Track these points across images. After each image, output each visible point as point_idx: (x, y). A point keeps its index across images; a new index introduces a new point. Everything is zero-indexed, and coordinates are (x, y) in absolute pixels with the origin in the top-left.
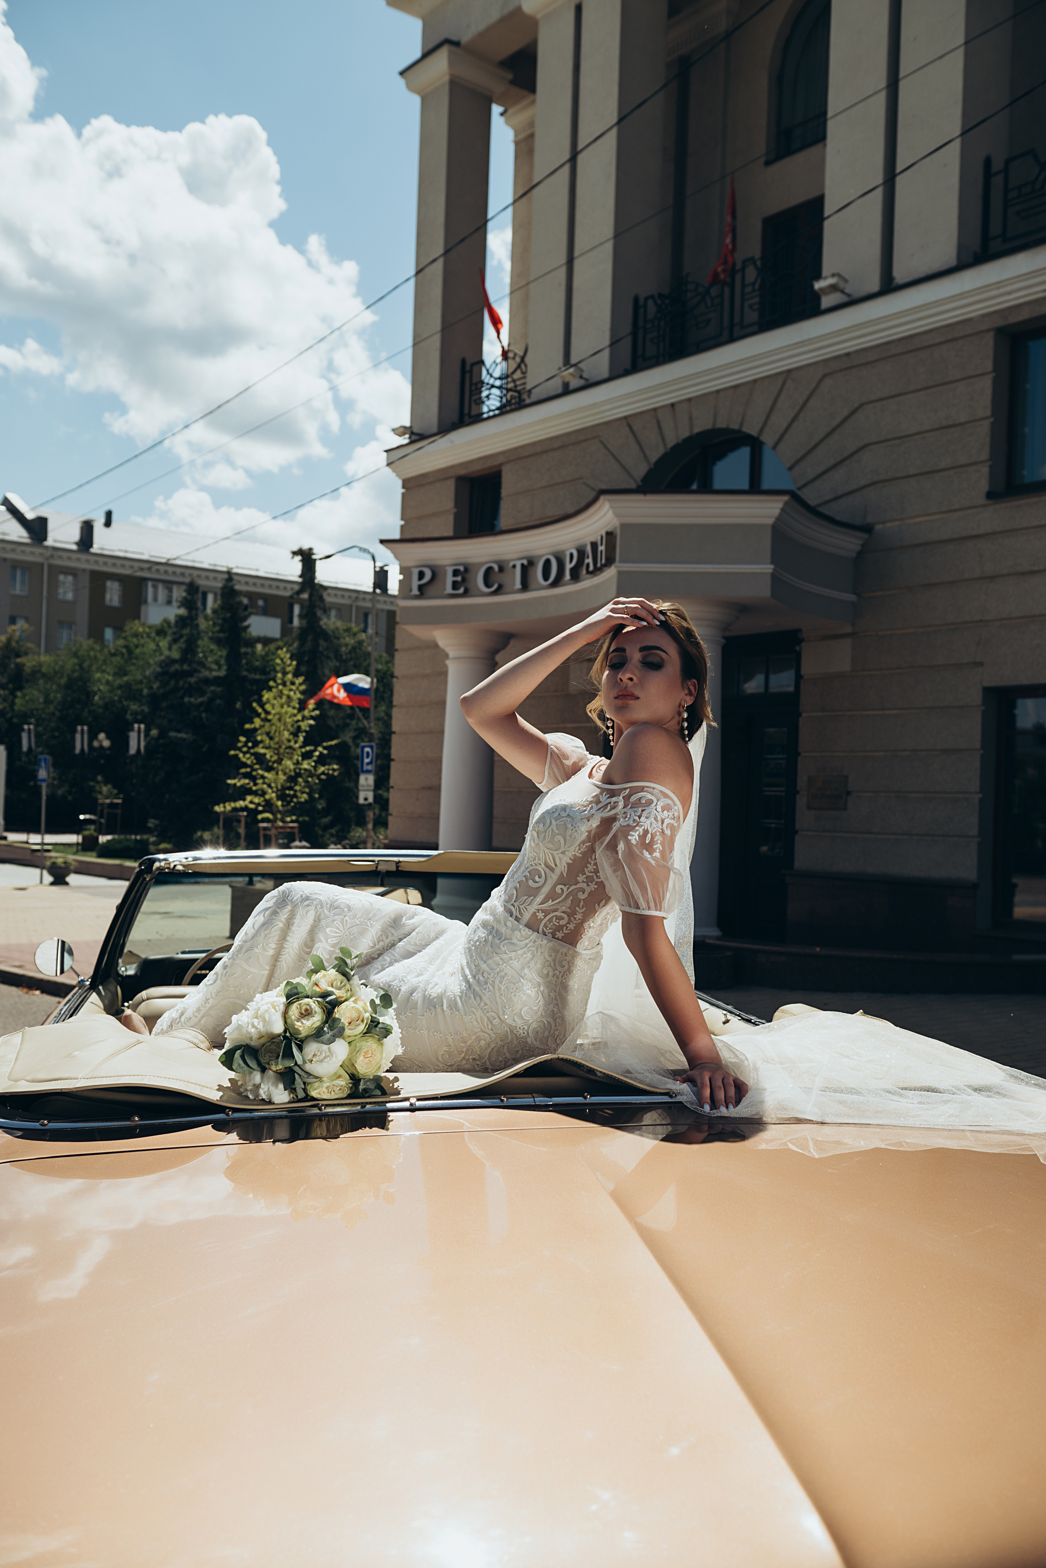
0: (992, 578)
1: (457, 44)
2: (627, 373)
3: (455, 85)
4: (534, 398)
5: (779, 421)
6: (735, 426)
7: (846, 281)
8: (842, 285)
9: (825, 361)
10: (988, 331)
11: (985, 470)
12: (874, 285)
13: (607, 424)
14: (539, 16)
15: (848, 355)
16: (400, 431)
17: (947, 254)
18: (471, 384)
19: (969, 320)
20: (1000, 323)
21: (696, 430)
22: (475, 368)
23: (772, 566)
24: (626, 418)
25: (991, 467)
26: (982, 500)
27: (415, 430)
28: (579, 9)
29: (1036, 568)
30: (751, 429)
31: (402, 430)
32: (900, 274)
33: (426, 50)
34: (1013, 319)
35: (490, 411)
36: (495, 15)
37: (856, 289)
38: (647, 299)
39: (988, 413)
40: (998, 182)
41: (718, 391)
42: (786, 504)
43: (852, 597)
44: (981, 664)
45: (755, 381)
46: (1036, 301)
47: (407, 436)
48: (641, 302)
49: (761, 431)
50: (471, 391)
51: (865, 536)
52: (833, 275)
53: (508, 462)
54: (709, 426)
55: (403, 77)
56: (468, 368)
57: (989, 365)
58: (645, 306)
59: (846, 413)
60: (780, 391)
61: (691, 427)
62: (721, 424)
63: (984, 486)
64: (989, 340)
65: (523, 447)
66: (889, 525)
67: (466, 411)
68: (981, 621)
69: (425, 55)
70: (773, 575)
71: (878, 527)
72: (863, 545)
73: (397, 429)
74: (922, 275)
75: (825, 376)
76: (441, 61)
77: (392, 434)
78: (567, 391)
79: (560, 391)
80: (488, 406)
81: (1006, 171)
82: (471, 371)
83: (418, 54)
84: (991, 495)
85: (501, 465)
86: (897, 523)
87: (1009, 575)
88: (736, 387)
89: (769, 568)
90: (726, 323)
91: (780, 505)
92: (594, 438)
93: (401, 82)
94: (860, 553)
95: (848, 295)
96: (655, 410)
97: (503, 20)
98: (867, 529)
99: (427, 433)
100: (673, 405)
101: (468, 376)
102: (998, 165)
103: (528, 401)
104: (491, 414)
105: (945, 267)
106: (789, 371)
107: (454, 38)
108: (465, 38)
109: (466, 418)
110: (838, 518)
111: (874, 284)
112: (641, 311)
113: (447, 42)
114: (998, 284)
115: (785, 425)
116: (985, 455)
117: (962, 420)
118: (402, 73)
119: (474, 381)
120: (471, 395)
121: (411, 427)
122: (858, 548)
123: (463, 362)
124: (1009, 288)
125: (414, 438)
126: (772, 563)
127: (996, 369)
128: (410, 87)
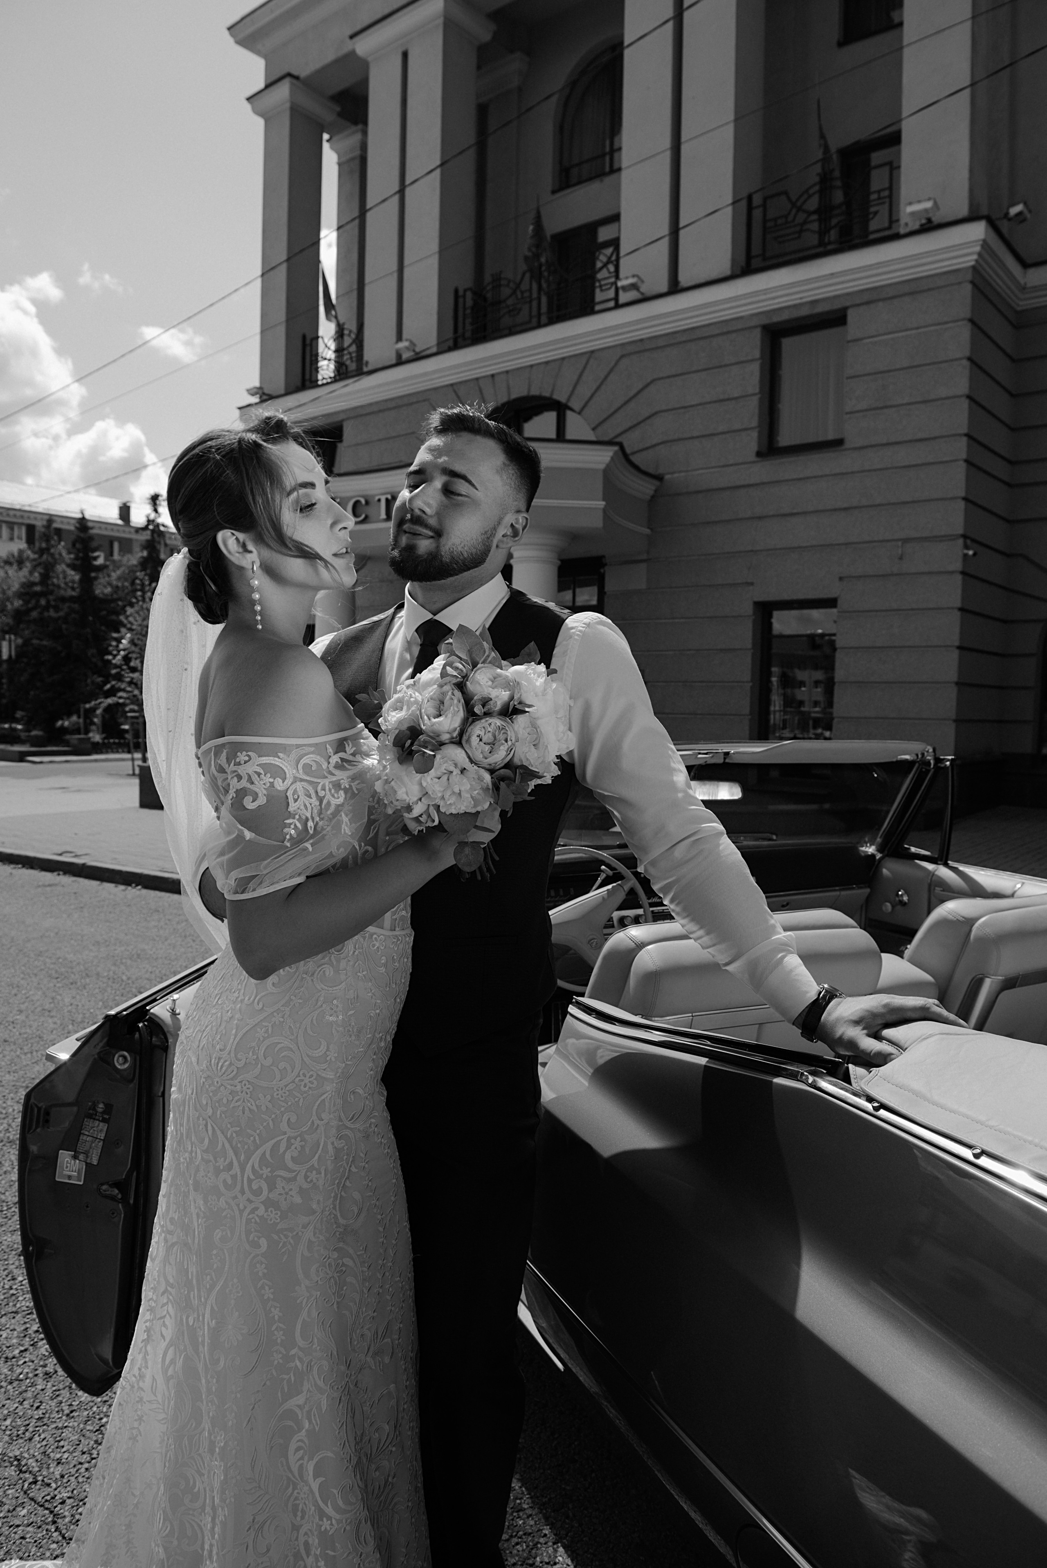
0: (760, 518)
1: (297, 78)
2: (450, 349)
3: (296, 112)
4: (370, 368)
5: (584, 391)
6: (547, 394)
7: (643, 282)
8: (639, 284)
9: (623, 345)
10: (756, 327)
11: (755, 434)
12: (664, 288)
13: (435, 389)
14: (369, 59)
15: (641, 340)
16: (252, 392)
17: (724, 266)
18: (311, 356)
19: (742, 318)
20: (765, 321)
21: (514, 396)
22: (314, 342)
23: (604, 503)
24: (452, 385)
25: (759, 432)
26: (753, 458)
27: (266, 391)
28: (405, 55)
29: (795, 511)
30: (561, 396)
31: (255, 390)
32: (684, 279)
33: (269, 81)
34: (776, 319)
35: (324, 378)
36: (330, 56)
37: (647, 288)
38: (465, 291)
39: (757, 390)
40: (757, 214)
41: (531, 366)
42: (615, 453)
43: (648, 531)
44: (752, 584)
45: (563, 359)
46: (795, 306)
47: (258, 396)
48: (461, 293)
49: (569, 399)
50: (311, 361)
51: (657, 483)
52: (634, 276)
53: (348, 419)
54: (524, 393)
55: (249, 102)
56: (308, 342)
57: (757, 354)
58: (464, 296)
59: (640, 386)
60: (585, 368)
61: (509, 394)
62: (535, 392)
63: (754, 447)
64: (757, 334)
65: (362, 407)
66: (676, 475)
67: (307, 377)
68: (752, 551)
69: (267, 86)
70: (604, 511)
71: (667, 477)
72: (656, 491)
73: (251, 389)
74: (702, 281)
75: (622, 356)
76: (283, 91)
77: (246, 393)
78: (400, 362)
79: (394, 362)
80: (322, 375)
81: (764, 206)
82: (311, 345)
83: (262, 85)
84: (759, 454)
85: (342, 421)
86: (683, 474)
87: (773, 516)
88: (547, 363)
89: (602, 504)
90: (535, 312)
91: (611, 454)
92: (424, 401)
93: (248, 106)
94: (653, 497)
95: (642, 294)
96: (477, 379)
97: (337, 61)
98: (659, 478)
99: (274, 394)
100: (493, 376)
101: (308, 349)
102: (757, 200)
103: (365, 369)
104: (325, 381)
105: (721, 276)
106: (592, 352)
107: (295, 73)
108: (303, 73)
109: (308, 383)
110: (643, 467)
111: (663, 286)
112: (461, 300)
113: (289, 75)
114: (765, 291)
115: (589, 394)
116: (755, 423)
117: (736, 395)
118: (248, 99)
119: (314, 353)
120: (311, 364)
121: (261, 388)
122: (652, 493)
123: (304, 337)
124: (774, 295)
125: (265, 397)
126: (603, 500)
127: (762, 357)
128: (256, 112)
